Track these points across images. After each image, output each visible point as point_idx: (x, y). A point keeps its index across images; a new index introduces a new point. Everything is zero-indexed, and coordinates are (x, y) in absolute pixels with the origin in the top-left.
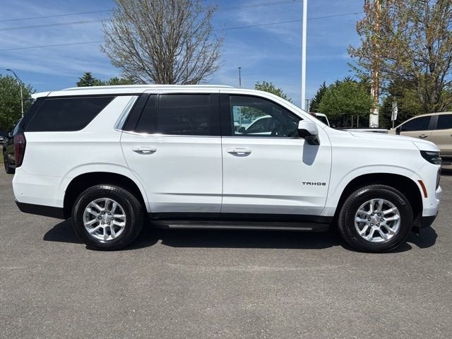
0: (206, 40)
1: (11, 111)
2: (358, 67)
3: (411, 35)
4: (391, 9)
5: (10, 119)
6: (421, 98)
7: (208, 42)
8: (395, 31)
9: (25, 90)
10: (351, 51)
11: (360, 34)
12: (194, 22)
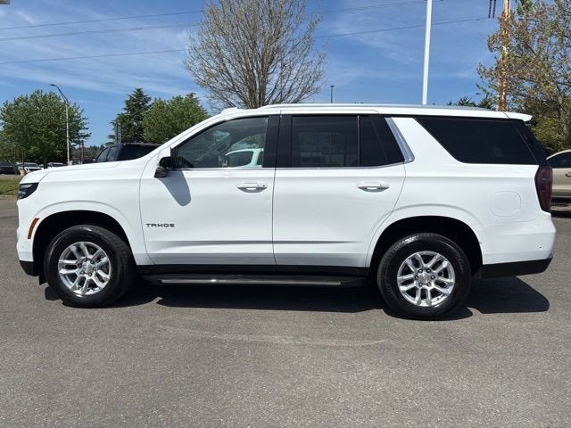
0: (305, 56)
1: (54, 134)
2: (489, 90)
3: (554, 53)
4: (531, 22)
5: (53, 143)
6: (565, 129)
7: (309, 58)
8: (535, 48)
9: (70, 110)
10: (482, 72)
11: (491, 50)
12: (294, 34)
